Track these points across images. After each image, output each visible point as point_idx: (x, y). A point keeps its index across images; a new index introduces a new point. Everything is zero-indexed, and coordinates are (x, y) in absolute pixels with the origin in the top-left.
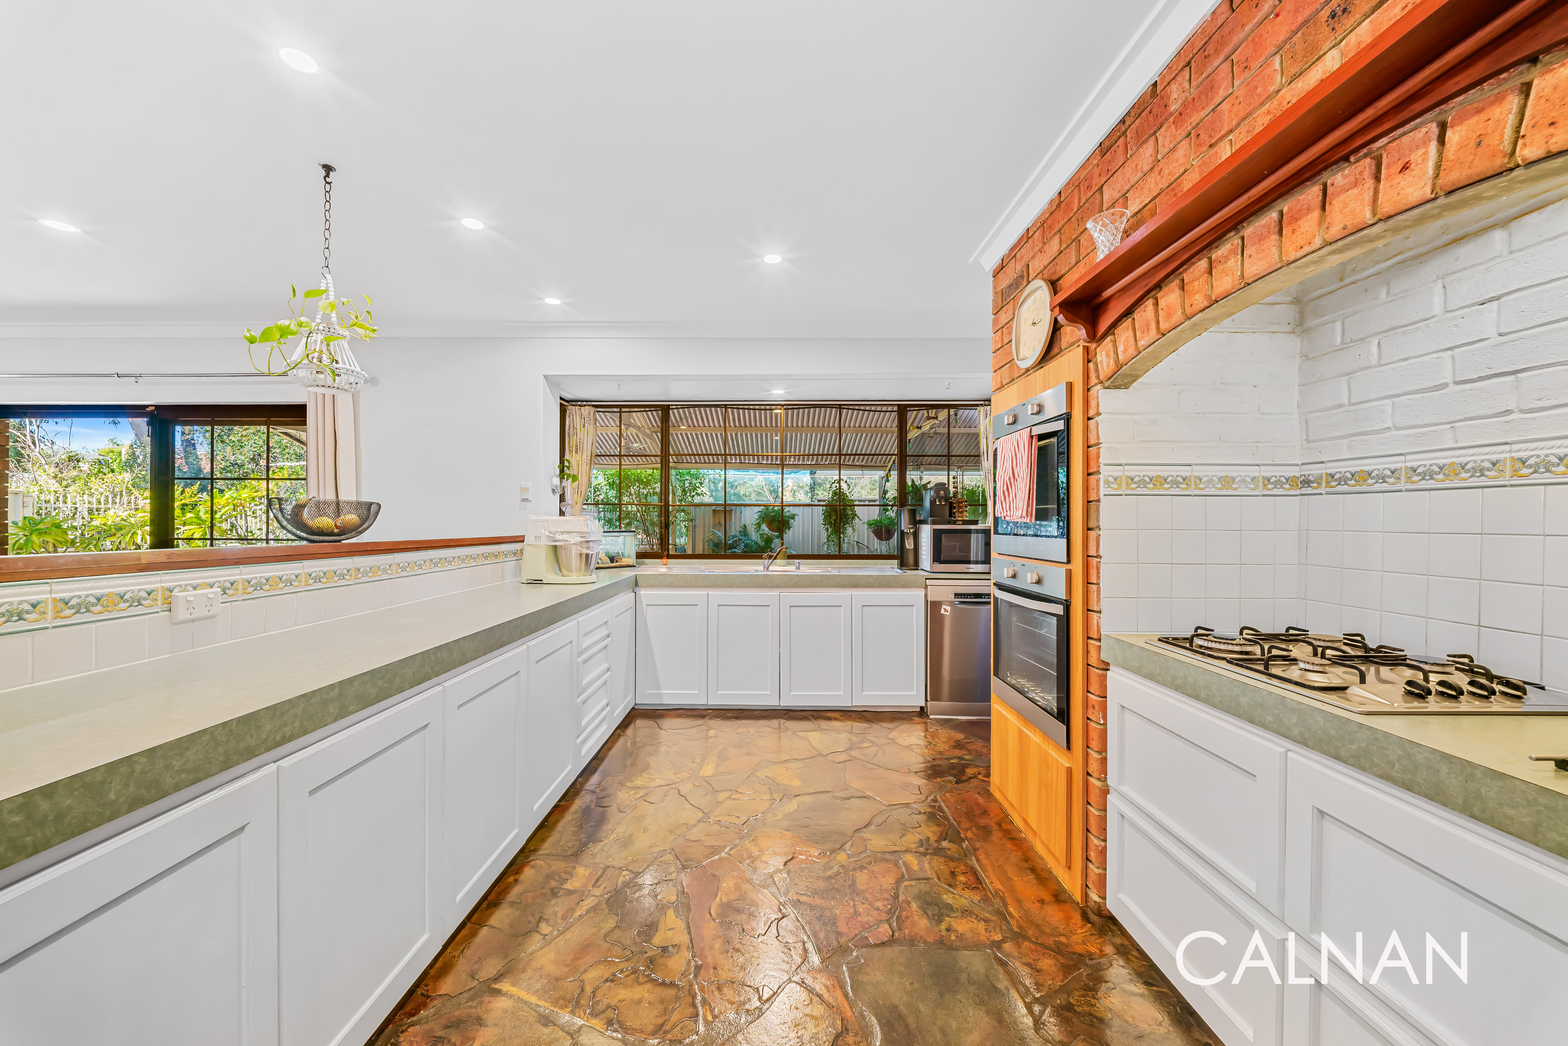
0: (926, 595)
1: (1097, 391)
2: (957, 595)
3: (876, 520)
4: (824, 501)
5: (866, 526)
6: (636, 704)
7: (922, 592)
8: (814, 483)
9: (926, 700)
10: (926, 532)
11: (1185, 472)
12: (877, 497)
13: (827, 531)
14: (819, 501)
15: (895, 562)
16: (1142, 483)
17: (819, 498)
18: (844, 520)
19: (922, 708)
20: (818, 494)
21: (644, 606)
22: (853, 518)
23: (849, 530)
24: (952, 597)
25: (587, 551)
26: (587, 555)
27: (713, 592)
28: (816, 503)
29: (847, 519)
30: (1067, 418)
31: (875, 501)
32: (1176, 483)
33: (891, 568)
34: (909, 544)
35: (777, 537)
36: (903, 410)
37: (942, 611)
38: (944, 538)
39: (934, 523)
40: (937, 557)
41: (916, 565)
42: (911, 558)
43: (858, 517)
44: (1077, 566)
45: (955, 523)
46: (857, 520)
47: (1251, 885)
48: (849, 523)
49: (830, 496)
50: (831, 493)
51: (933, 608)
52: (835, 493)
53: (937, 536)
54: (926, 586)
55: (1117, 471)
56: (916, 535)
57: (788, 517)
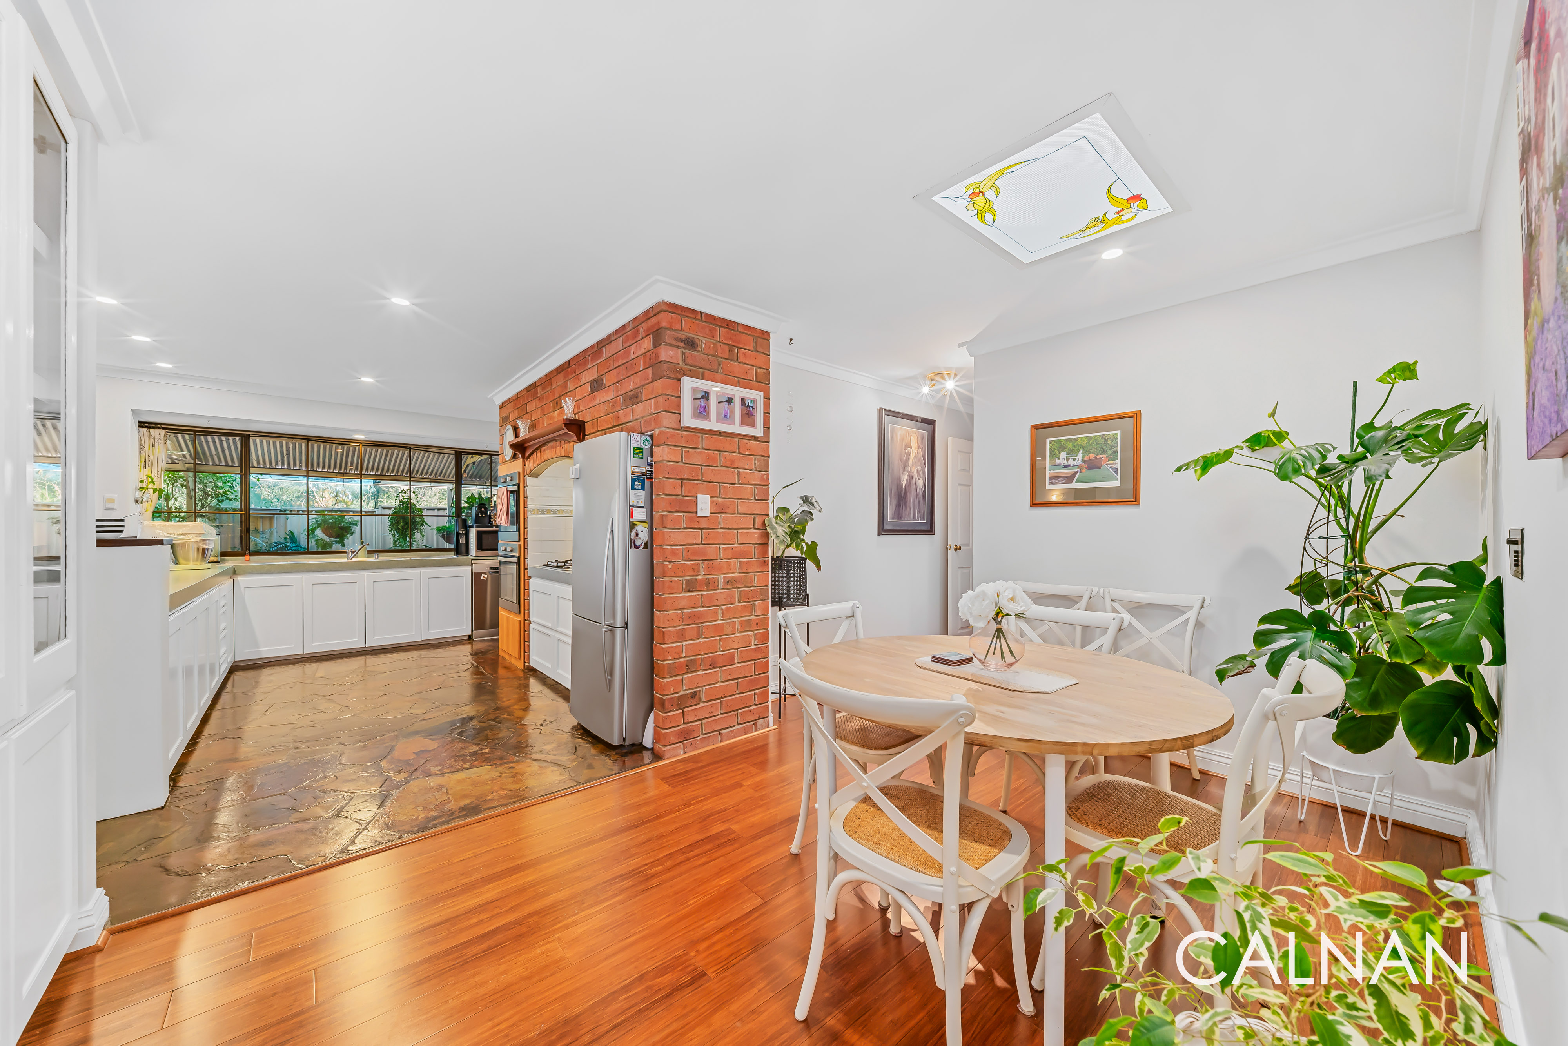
0: (472, 570)
1: (527, 478)
2: (491, 568)
3: (445, 527)
4: (390, 509)
5: (435, 532)
6: (235, 662)
7: (469, 568)
8: (378, 492)
9: (472, 631)
10: (473, 533)
11: (558, 508)
12: (446, 506)
13: (394, 535)
14: (384, 508)
15: (453, 553)
16: (543, 512)
17: (383, 505)
18: (413, 526)
19: (470, 636)
20: (381, 502)
21: (242, 589)
22: (422, 524)
23: (418, 535)
24: (488, 570)
25: (205, 546)
26: (204, 549)
27: (307, 576)
28: (380, 511)
29: (415, 526)
30: (519, 485)
31: (444, 510)
32: (555, 512)
33: (452, 556)
34: (462, 541)
35: (338, 542)
36: (459, 454)
37: (482, 578)
38: (484, 536)
39: (478, 527)
40: (480, 547)
41: (467, 553)
42: (463, 549)
43: (426, 524)
44: (521, 543)
45: (492, 527)
46: (425, 527)
47: (549, 625)
48: (417, 529)
49: (397, 504)
50: (398, 501)
51: (476, 576)
52: (402, 502)
53: (479, 535)
54: (472, 564)
55: (534, 507)
56: (467, 535)
57: (350, 523)
